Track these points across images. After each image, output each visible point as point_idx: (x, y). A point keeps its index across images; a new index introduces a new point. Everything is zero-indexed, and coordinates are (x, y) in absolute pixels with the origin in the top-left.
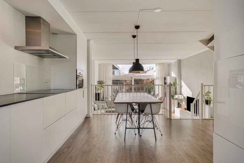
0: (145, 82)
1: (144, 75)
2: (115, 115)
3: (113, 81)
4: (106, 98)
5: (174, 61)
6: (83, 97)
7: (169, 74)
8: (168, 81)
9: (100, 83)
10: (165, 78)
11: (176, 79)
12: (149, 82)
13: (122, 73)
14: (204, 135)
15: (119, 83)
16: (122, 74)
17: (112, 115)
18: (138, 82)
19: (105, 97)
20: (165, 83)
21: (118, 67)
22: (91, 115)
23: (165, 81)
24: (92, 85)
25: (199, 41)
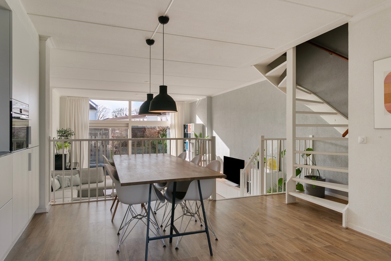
0: (147, 133)
1: (142, 120)
2: (105, 200)
3: (91, 130)
4: (76, 163)
5: (201, 98)
6: (30, 169)
7: (192, 120)
8: (192, 130)
9: (65, 134)
10: (184, 125)
11: (203, 127)
12: (155, 133)
13: (101, 116)
14: (285, 229)
15: (100, 134)
16: (102, 119)
17: (97, 201)
18: (136, 132)
19: (73, 161)
20: (186, 135)
21: (95, 106)
22: (48, 208)
23: (184, 131)
24: (50, 141)
25: (255, 66)
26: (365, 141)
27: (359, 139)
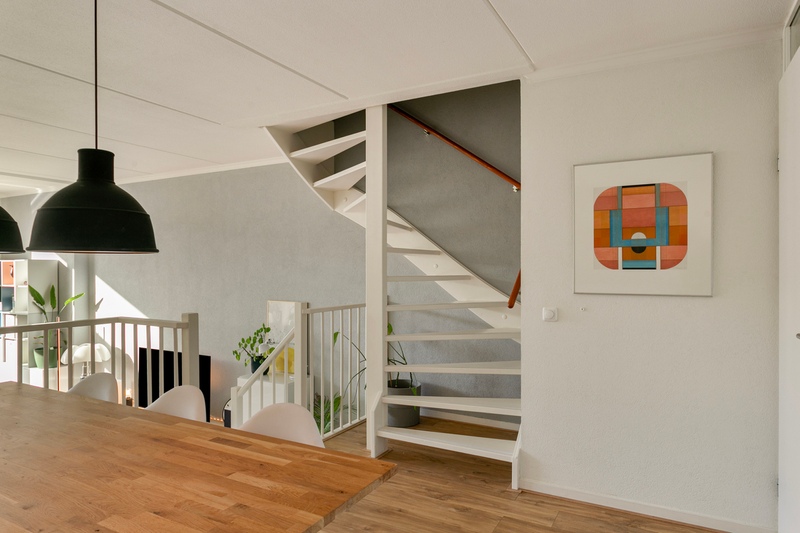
8: (17, 279)
25: (270, 128)
26: (555, 317)
27: (544, 314)
